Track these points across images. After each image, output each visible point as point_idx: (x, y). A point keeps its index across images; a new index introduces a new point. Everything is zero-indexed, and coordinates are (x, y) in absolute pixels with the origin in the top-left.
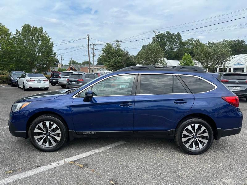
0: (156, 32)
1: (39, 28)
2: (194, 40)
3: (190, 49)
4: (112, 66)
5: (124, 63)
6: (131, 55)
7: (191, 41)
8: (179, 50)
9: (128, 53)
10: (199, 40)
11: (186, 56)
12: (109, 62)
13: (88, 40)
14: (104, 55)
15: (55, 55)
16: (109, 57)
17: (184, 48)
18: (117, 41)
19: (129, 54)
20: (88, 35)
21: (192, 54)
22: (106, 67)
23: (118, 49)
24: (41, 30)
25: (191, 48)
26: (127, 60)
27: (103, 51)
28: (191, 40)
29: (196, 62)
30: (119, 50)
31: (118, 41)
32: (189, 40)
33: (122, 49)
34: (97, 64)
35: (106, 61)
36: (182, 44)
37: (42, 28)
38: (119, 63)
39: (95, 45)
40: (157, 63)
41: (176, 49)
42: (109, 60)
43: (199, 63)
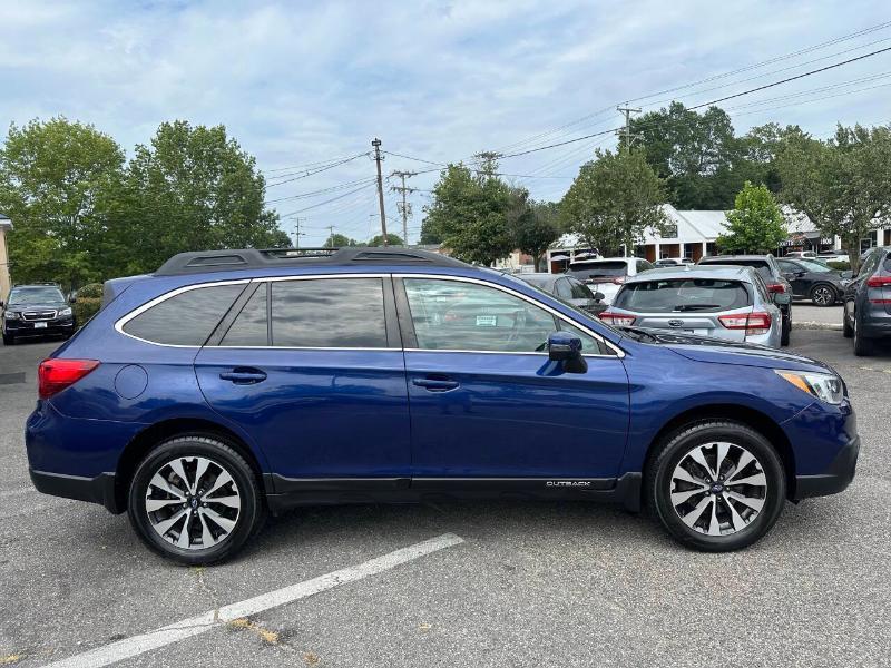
0: (628, 111)
1: (213, 130)
2: (779, 131)
3: (765, 166)
4: (471, 248)
5: (511, 233)
6: (538, 201)
7: (770, 134)
8: (722, 171)
9: (526, 194)
10: (797, 129)
11: (749, 191)
12: (460, 231)
13: (378, 160)
14: (441, 207)
15: (271, 219)
16: (458, 215)
17: (743, 163)
18: (484, 155)
19: (530, 198)
20: (377, 143)
21: (773, 181)
22: (452, 250)
23: (490, 182)
24: (220, 134)
25: (768, 161)
26: (523, 219)
27: (437, 192)
28: (767, 130)
29: (790, 211)
30: (494, 185)
31: (490, 156)
32: (759, 130)
33: (504, 180)
34: (419, 243)
35: (448, 229)
36: (735, 148)
37: (222, 128)
38: (495, 233)
39: (410, 175)
40: (638, 224)
41: (710, 170)
42: (458, 227)
43: (801, 214)
